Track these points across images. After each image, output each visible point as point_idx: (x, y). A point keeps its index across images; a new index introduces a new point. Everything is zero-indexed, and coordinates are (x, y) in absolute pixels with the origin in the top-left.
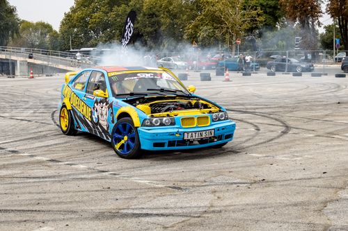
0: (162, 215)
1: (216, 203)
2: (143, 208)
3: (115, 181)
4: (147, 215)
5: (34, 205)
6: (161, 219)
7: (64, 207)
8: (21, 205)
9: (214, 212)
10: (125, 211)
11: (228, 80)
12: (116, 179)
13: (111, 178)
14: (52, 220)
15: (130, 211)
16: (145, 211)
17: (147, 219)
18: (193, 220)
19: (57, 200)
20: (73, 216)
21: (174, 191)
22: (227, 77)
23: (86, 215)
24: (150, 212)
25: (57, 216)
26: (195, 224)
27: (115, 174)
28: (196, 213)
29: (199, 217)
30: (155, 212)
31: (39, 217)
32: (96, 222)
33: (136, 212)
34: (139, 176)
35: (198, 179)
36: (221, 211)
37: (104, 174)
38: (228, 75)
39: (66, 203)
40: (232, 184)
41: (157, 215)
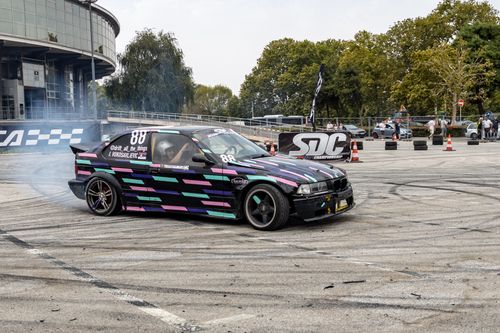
0: (399, 306)
1: (473, 295)
2: (371, 297)
3: (326, 261)
4: (377, 305)
5: (226, 285)
6: (399, 311)
7: (265, 290)
8: (210, 286)
9: (472, 306)
10: (346, 299)
11: (449, 149)
12: (327, 259)
13: (321, 258)
14: (252, 306)
15: (353, 300)
16: (373, 301)
17: (379, 311)
18: (443, 316)
19: (254, 281)
20: (277, 302)
21: (409, 277)
22: (449, 146)
23: (295, 301)
24: (380, 301)
25: (257, 301)
26: (448, 321)
27: (324, 253)
28: (446, 306)
29: (452, 312)
30: (388, 302)
31: (234, 300)
32: (309, 311)
33: (360, 300)
34: (357, 257)
35: (438, 263)
36: (482, 306)
37: (310, 252)
38: (449, 143)
39: (266, 285)
40: (489, 271)
41: (392, 306)
